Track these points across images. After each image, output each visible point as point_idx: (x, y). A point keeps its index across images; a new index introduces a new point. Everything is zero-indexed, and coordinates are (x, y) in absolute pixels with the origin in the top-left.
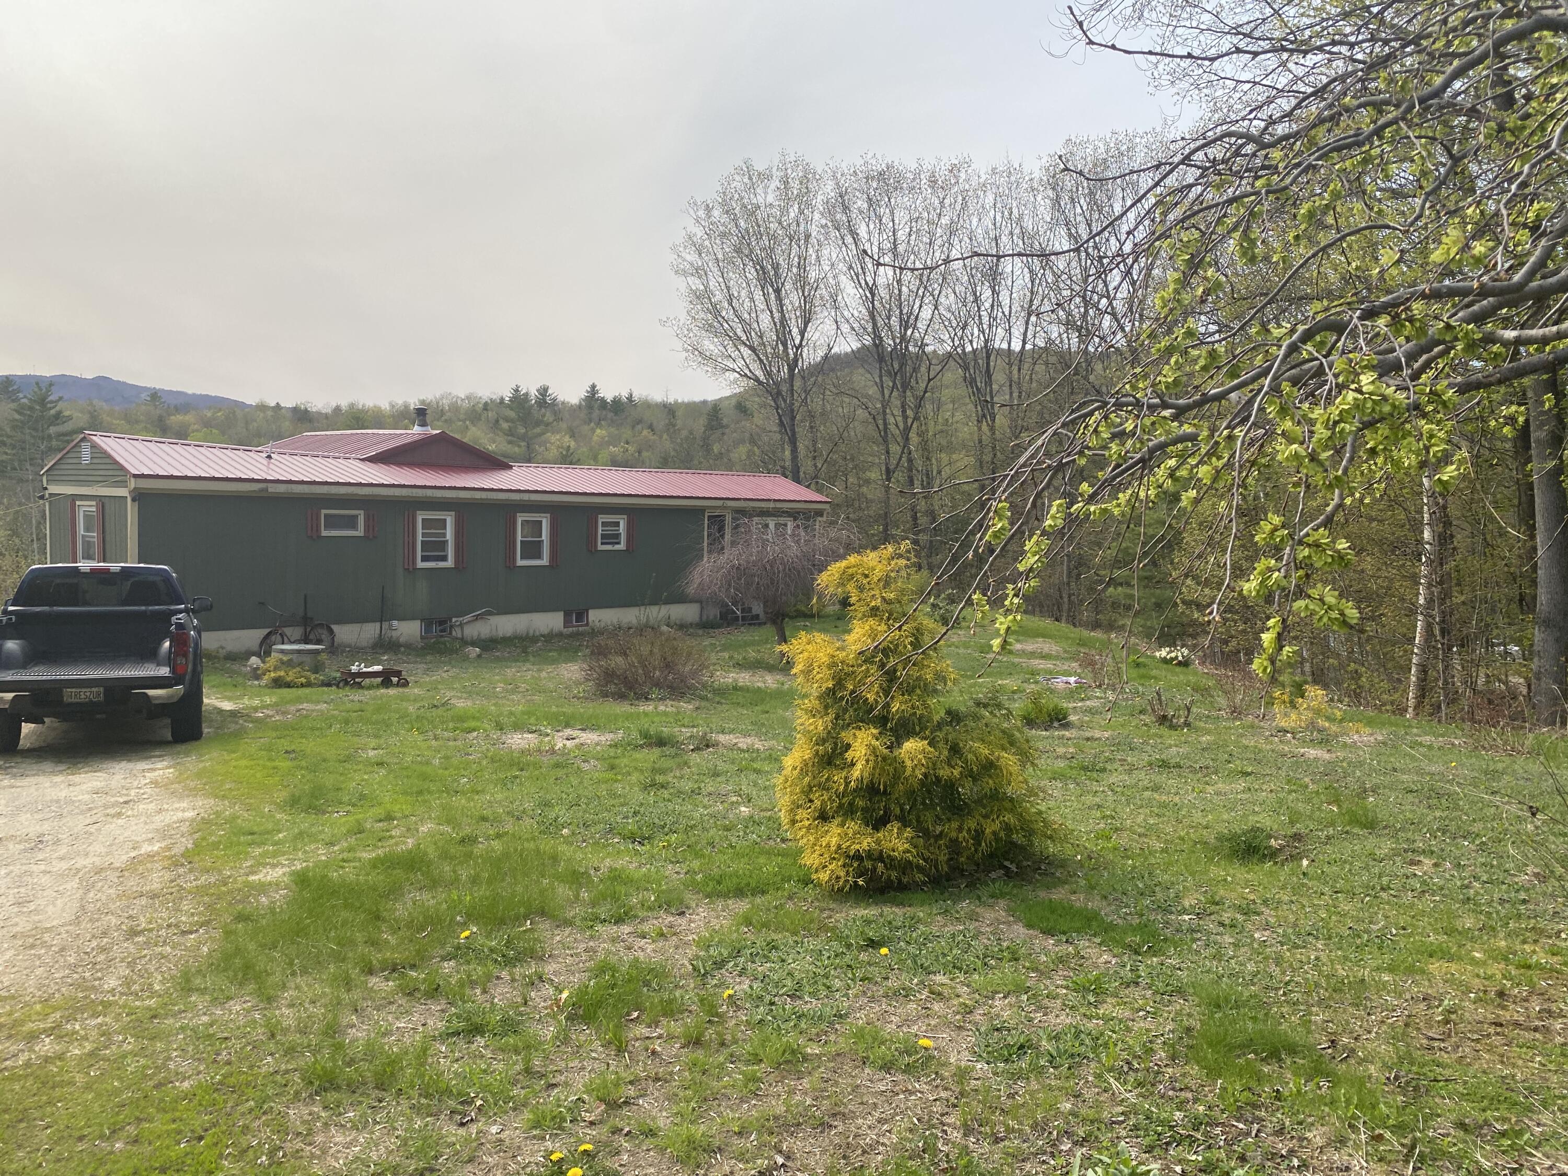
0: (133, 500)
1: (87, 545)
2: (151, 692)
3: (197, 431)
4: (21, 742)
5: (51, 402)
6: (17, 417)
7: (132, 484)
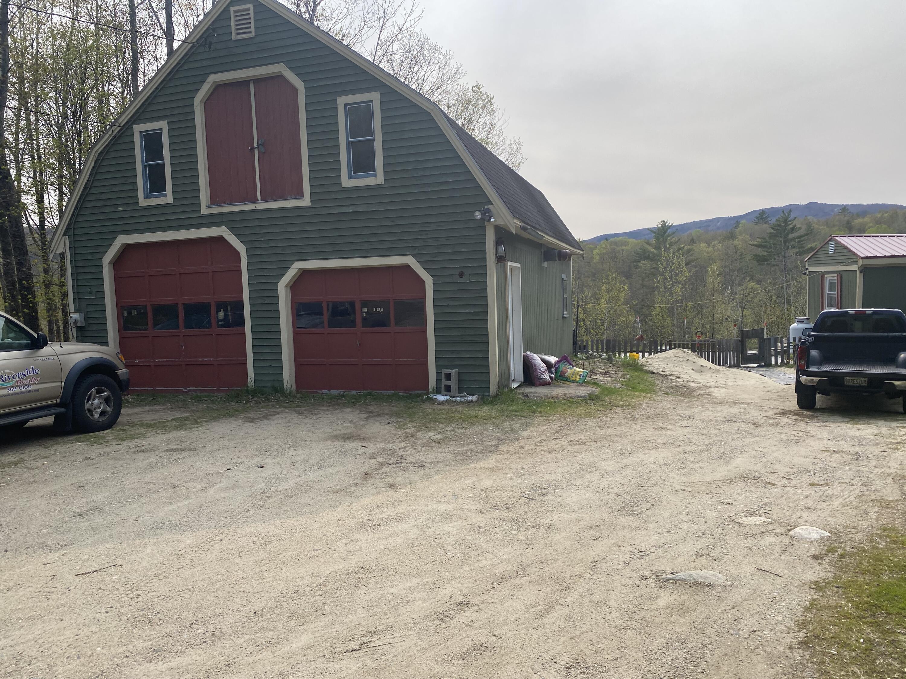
0: (861, 272)
1: (831, 299)
2: (896, 383)
3: (872, 227)
4: (816, 404)
5: (790, 221)
6: (772, 231)
7: (861, 263)
